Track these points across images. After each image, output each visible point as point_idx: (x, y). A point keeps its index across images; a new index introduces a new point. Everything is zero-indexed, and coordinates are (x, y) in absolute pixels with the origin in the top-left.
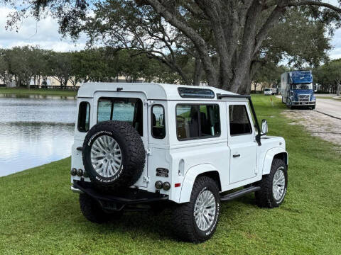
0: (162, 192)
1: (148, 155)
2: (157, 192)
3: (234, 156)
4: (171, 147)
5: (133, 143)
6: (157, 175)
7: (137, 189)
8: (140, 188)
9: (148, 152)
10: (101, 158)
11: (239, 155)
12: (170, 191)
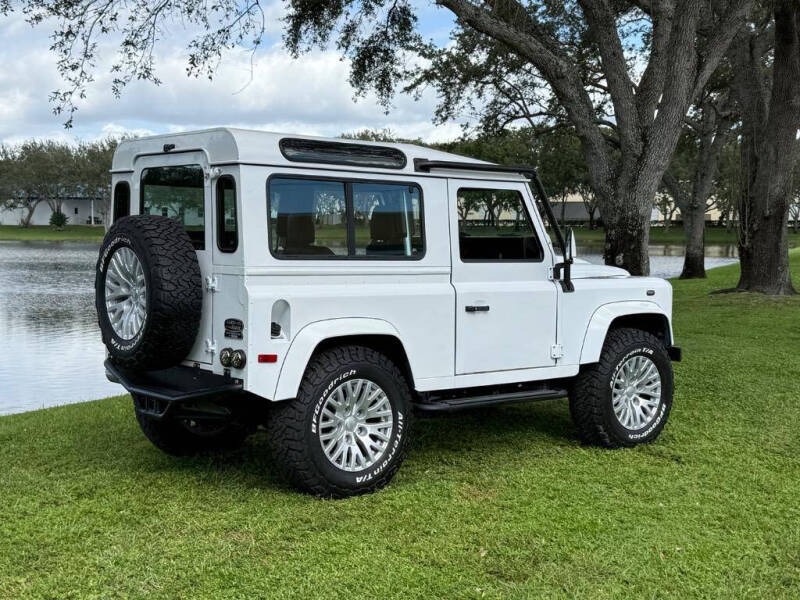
0: (234, 373)
1: (213, 290)
2: (227, 374)
3: (470, 310)
4: (248, 271)
5: (163, 261)
6: (227, 335)
7: (196, 368)
8: (202, 367)
9: (211, 284)
10: (123, 298)
11: (486, 309)
12: (245, 369)
